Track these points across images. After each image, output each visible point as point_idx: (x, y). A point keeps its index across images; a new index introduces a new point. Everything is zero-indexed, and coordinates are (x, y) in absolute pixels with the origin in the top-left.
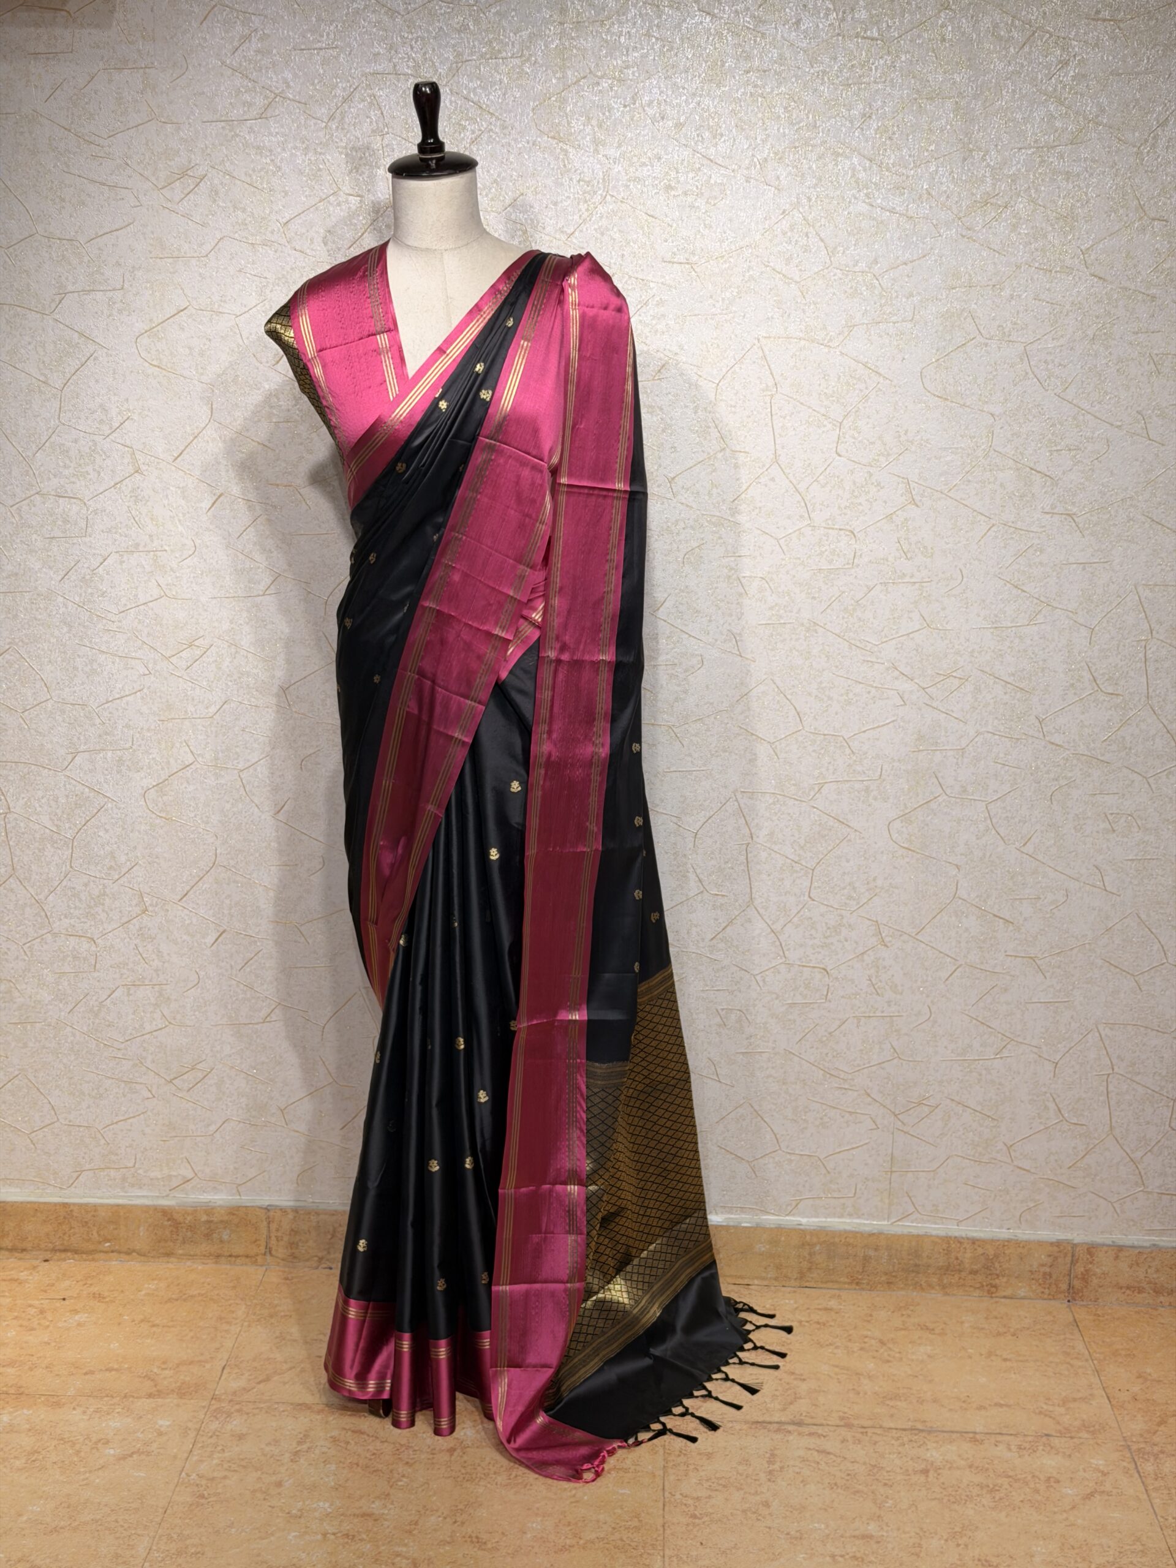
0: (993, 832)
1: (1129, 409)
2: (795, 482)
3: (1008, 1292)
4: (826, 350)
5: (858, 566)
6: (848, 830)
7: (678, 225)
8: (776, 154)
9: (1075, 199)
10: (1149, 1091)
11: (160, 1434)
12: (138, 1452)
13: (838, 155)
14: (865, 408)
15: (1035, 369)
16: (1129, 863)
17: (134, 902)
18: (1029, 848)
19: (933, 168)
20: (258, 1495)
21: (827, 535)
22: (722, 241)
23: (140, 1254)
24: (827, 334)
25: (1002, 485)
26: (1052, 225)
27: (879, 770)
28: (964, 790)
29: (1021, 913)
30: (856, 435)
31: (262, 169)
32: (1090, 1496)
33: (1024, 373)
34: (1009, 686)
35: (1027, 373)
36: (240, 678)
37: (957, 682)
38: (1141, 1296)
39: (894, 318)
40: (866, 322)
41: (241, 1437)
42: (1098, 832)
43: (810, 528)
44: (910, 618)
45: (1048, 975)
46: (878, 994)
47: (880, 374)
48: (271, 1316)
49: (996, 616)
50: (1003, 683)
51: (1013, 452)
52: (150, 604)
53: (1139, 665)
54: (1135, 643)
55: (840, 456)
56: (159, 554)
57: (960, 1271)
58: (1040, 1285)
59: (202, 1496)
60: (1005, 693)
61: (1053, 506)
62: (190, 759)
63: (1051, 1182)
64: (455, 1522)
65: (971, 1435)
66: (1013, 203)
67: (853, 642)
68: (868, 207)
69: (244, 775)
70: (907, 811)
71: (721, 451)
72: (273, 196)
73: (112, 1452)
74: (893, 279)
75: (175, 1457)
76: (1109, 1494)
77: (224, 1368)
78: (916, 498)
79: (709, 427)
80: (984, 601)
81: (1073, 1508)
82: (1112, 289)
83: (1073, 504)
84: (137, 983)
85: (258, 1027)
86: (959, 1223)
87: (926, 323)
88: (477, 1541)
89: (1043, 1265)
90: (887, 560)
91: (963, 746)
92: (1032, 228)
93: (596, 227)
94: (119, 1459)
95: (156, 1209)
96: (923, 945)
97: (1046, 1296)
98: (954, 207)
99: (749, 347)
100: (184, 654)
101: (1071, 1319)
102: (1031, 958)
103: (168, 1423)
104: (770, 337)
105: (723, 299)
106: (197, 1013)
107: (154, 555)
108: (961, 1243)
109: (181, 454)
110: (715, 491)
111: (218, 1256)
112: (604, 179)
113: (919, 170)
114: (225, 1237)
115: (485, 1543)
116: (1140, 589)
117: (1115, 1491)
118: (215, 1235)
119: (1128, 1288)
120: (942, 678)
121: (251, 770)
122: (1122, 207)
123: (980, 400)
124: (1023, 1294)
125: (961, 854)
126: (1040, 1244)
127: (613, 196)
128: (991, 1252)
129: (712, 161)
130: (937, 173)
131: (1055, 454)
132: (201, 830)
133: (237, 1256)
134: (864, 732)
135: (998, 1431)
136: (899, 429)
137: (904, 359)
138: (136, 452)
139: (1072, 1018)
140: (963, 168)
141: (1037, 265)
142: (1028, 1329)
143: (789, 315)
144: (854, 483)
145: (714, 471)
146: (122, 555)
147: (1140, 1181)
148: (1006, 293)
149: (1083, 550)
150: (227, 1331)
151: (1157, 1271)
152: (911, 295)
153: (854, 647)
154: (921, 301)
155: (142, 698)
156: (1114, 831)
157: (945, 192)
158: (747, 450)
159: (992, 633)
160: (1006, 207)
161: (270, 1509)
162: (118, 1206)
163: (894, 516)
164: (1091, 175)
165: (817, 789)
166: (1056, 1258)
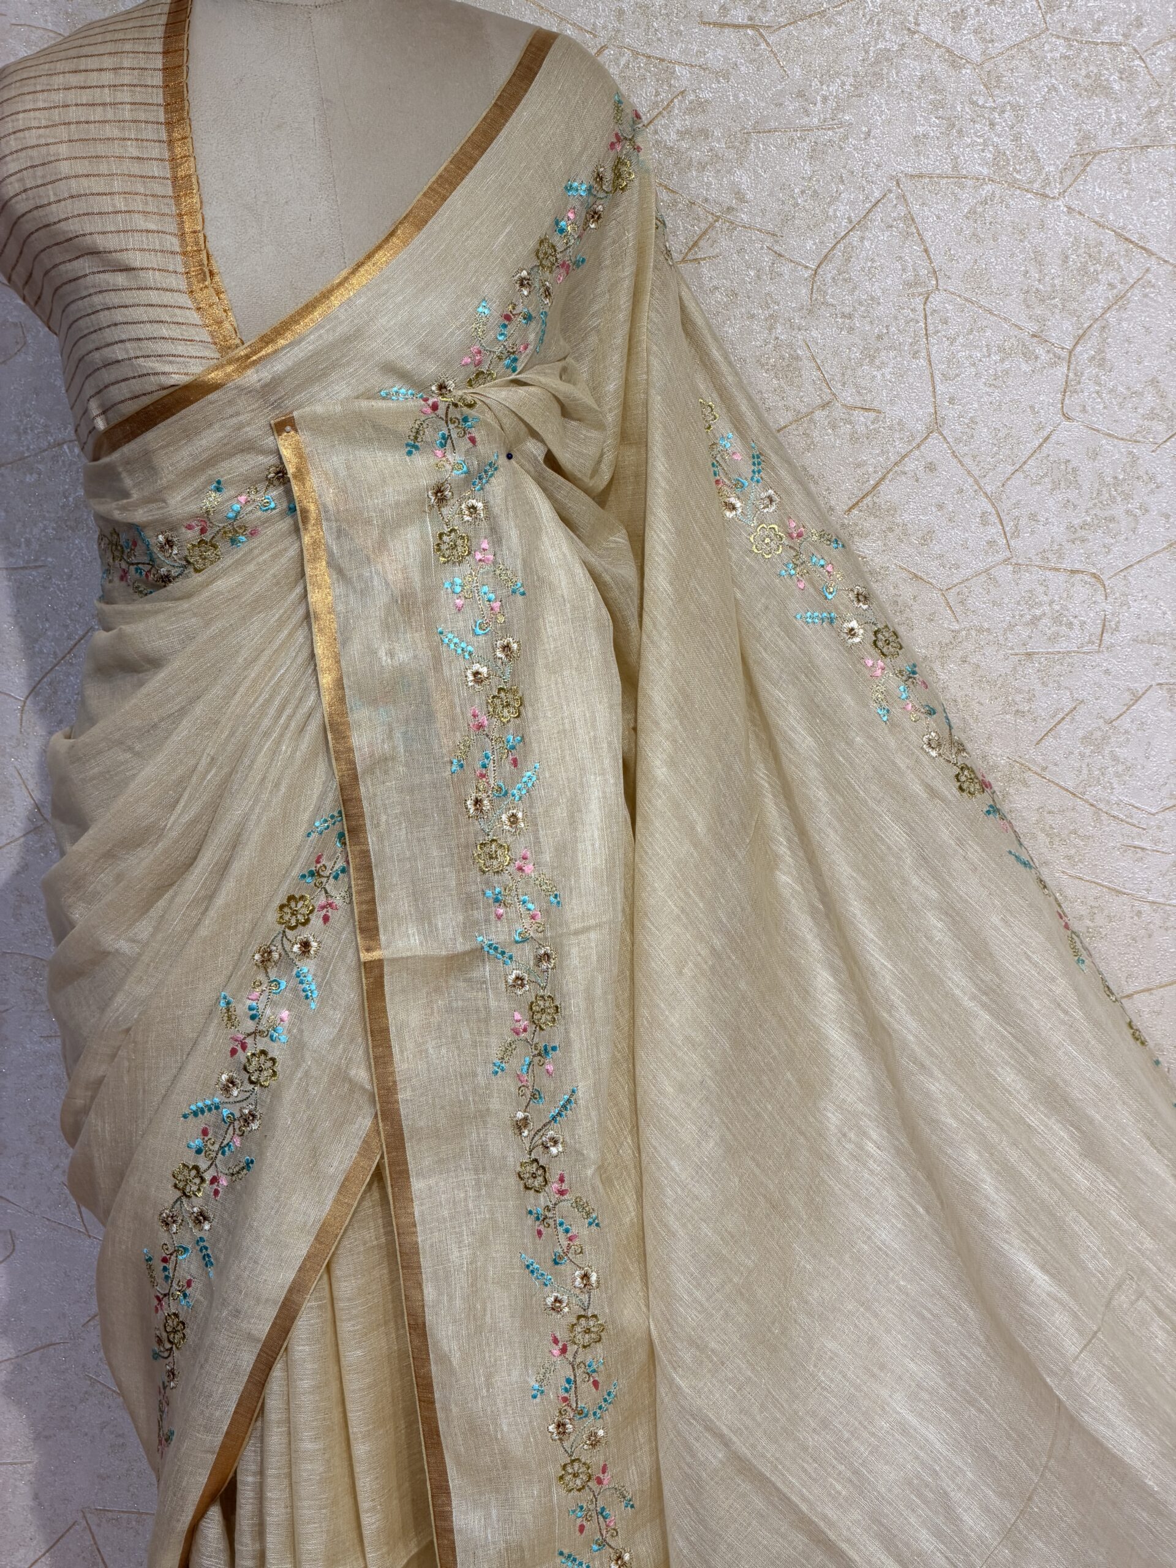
2: (976, 473)
4: (1039, 202)
5: (1110, 648)
14: (1120, 321)
21: (1045, 583)
24: (1038, 173)
30: (1103, 377)
40: (1119, 144)
43: (1010, 568)
47: (1151, 253)
55: (1069, 419)
67: (1101, 806)
71: (824, 406)
79: (798, 358)
99: (877, 194)
104: (921, 176)
143: (960, 131)
144: (1101, 476)
153: (1104, 817)
158: (876, 404)
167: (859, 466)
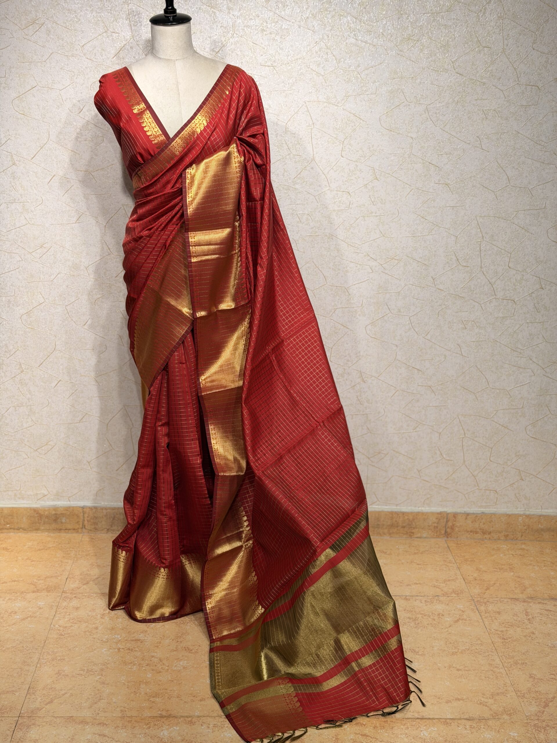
0: (413, 330)
1: (473, 135)
2: (322, 169)
3: (419, 535)
4: (336, 107)
5: (351, 208)
6: (348, 330)
7: (267, 48)
8: (313, 15)
9: (449, 37)
10: (482, 445)
11: (40, 608)
12: (31, 617)
13: (341, 15)
14: (354, 135)
15: (431, 117)
16: (473, 343)
17: (17, 368)
18: (429, 337)
19: (385, 22)
20: (87, 633)
21: (337, 194)
22: (288, 56)
23: (24, 529)
24: (336, 101)
25: (416, 170)
26: (438, 50)
27: (361, 302)
28: (399, 311)
29: (425, 366)
30: (350, 147)
31: (71, 20)
32: (457, 621)
33: (426, 119)
34: (419, 263)
35: (427, 119)
36: (65, 262)
37: (396, 261)
38: (477, 535)
39: (367, 93)
40: (354, 94)
41: (77, 608)
42: (459, 329)
43: (329, 191)
44: (375, 232)
45: (436, 394)
46: (361, 404)
47: (361, 119)
48: (87, 555)
49: (414, 231)
50: (417, 262)
51: (421, 155)
52: (22, 227)
53: (477, 253)
54: (475, 243)
55: (342, 157)
56: (25, 203)
57: (397, 527)
58: (433, 532)
59: (62, 635)
60: (418, 266)
61: (439, 180)
62: (42, 300)
63: (437, 486)
64: (178, 642)
65: (404, 597)
66: (421, 39)
67: (349, 243)
68: (355, 40)
69: (68, 308)
70: (373, 321)
71: (288, 155)
72: (76, 33)
73: (18, 617)
74: (367, 75)
75: (47, 618)
76: (465, 620)
77: (67, 579)
78: (378, 177)
79: (283, 144)
80: (408, 224)
81: (450, 626)
82: (466, 79)
83: (448, 179)
84: (19, 405)
85: (77, 424)
86: (397, 505)
87: (382, 95)
88: (187, 649)
89: (434, 523)
90: (364, 205)
91: (399, 291)
92: (430, 51)
93: (229, 49)
94: (22, 620)
95: (31, 509)
96: (381, 382)
97: (435, 536)
98: (394, 40)
99: (301, 106)
100: (38, 251)
101: (446, 545)
102: (430, 387)
103: (43, 603)
104: (310, 101)
105: (289, 83)
106: (48, 418)
107: (23, 204)
108: (398, 514)
109: (35, 156)
110: (286, 173)
111: (61, 530)
112: (233, 26)
113: (378, 23)
114: (64, 521)
115: (191, 650)
116: (478, 218)
117: (468, 619)
118: (59, 520)
119: (471, 532)
120: (390, 260)
121: (71, 305)
122: (470, 41)
123: (406, 131)
124: (425, 536)
125: (398, 340)
126: (433, 513)
127: (236, 34)
128: (411, 518)
129: (283, 18)
130: (386, 24)
131: (440, 156)
132: (48, 334)
133: (70, 529)
134: (355, 285)
135: (416, 595)
136: (370, 145)
137: (372, 112)
138: (14, 155)
139: (447, 412)
140: (398, 23)
141: (432, 68)
142: (428, 551)
143: (319, 91)
144: (350, 170)
145: (285, 164)
146: (8, 204)
147: (477, 485)
148: (418, 81)
149: (453, 200)
150: (67, 563)
151: (484, 524)
152: (375, 82)
153: (349, 246)
154: (379, 85)
155: (19, 272)
156: (466, 328)
157: (390, 33)
158: (300, 154)
159: (412, 239)
160: (418, 41)
161: (93, 639)
162: (13, 508)
163: (368, 185)
164: (456, 26)
165: (333, 312)
166: (440, 519)
167: (296, 168)
